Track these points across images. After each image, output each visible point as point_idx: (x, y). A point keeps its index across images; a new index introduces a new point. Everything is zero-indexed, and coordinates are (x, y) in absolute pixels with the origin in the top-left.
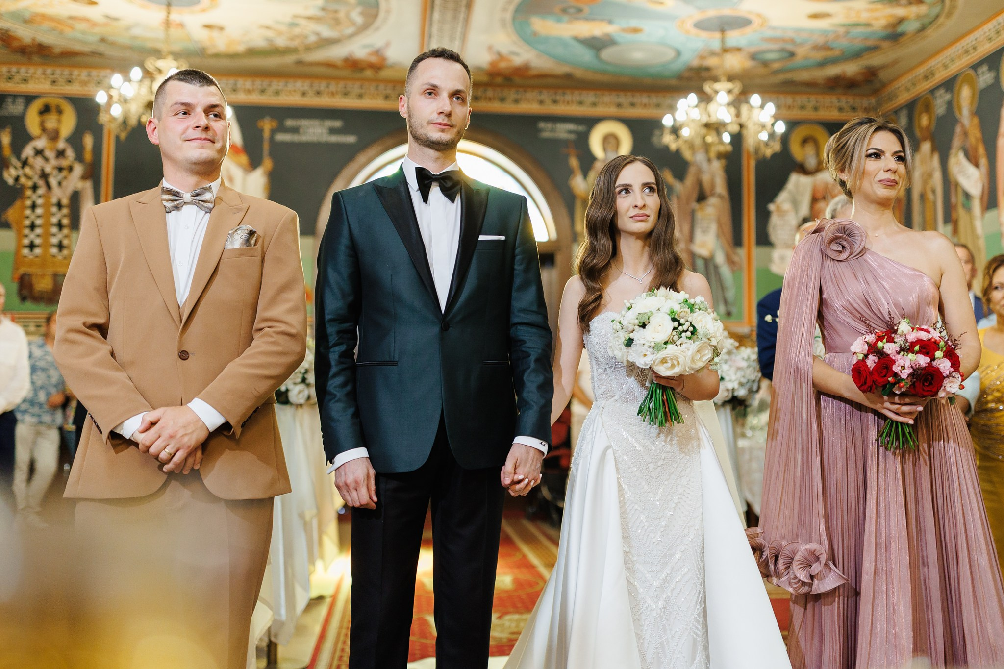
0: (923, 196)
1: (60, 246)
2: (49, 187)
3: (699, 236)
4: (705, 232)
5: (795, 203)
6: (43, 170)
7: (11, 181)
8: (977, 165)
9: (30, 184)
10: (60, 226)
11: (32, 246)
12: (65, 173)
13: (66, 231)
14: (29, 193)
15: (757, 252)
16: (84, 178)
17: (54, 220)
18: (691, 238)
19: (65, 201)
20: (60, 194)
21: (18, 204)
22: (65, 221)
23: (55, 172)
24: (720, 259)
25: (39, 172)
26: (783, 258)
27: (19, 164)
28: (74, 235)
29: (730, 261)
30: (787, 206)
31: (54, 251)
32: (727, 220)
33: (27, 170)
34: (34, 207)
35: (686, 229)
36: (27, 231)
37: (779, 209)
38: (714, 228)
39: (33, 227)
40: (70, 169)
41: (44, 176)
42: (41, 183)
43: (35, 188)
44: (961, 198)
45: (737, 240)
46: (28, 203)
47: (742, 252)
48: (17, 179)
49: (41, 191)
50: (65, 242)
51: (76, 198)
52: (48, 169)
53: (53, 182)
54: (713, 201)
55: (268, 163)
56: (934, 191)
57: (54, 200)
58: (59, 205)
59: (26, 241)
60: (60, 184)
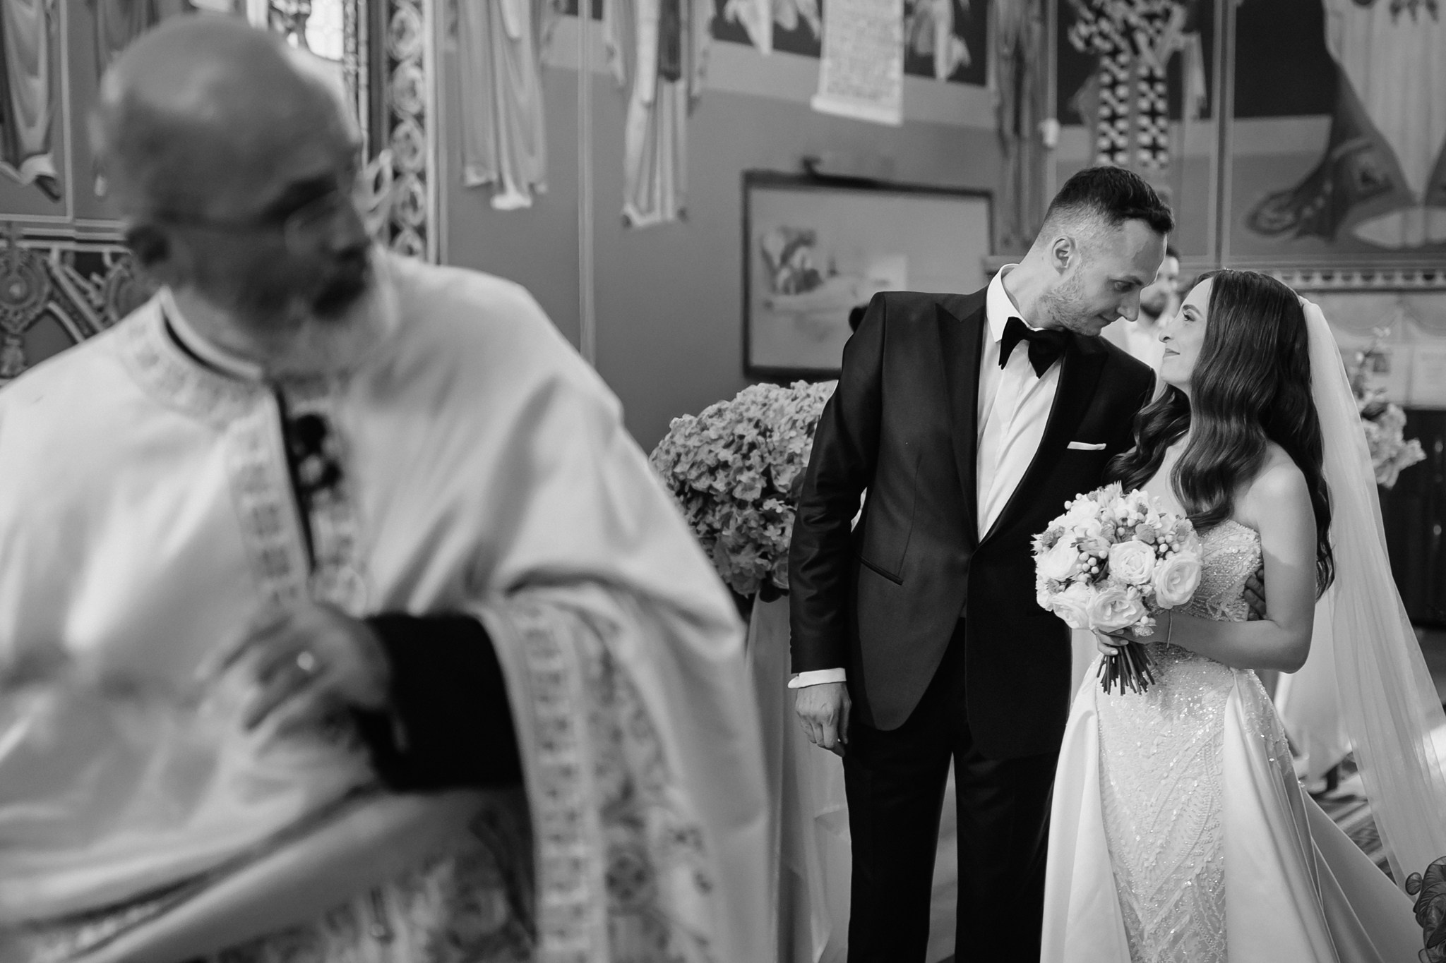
1: (1154, 148)
2: (1135, 50)
6: (1126, 22)
7: (1079, 45)
9: (1107, 46)
10: (1153, 114)
11: (1113, 150)
12: (1158, 24)
13: (1162, 122)
14: (1106, 62)
16: (1186, 30)
17: (1144, 104)
19: (1160, 72)
20: (1152, 61)
21: (1091, 83)
22: (1161, 106)
23: (1144, 23)
25: (1120, 26)
27: (1089, 16)
28: (1174, 127)
31: (1145, 156)
33: (1105, 25)
34: (1114, 84)
36: (1104, 126)
39: (1113, 118)
40: (1167, 15)
41: (1128, 31)
42: (1124, 44)
43: (1115, 53)
46: (1106, 79)
48: (1088, 41)
49: (1123, 58)
50: (1162, 140)
51: (1176, 63)
52: (1134, 19)
53: (1141, 39)
57: (1143, 71)
58: (1151, 80)
59: (1104, 143)
60: (1151, 43)
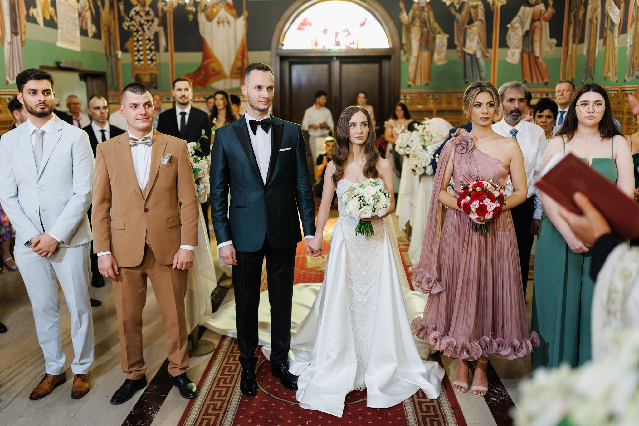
0: (591, 20)
1: (152, 60)
2: (144, 31)
3: (468, 43)
4: (471, 41)
5: (522, 23)
6: (140, 22)
7: (126, 28)
8: (619, 8)
9: (135, 29)
10: (151, 50)
11: (139, 60)
12: (150, 23)
13: (153, 52)
14: (135, 34)
15: (500, 51)
16: (159, 25)
17: (148, 47)
18: (464, 45)
19: (152, 38)
20: (149, 34)
21: (130, 40)
22: (153, 47)
23: (146, 23)
24: (479, 55)
25: (138, 23)
26: (513, 54)
27: (129, 20)
28: (157, 54)
29: (484, 56)
30: (517, 25)
31: (149, 62)
32: (484, 33)
33: (133, 22)
34: (138, 41)
35: (461, 39)
36: (136, 53)
37: (512, 26)
38: (476, 38)
39: (138, 51)
40: (153, 21)
41: (141, 25)
42: (140, 29)
43: (137, 31)
44: (609, 25)
45: (489, 45)
46: (135, 39)
47: (491, 51)
48: (129, 27)
49: (140, 33)
50: (154, 58)
51: (156, 35)
52: (142, 22)
53: (145, 28)
54: (476, 23)
55: (246, 13)
56: (596, 18)
57: (147, 37)
58: (149, 40)
59: (136, 58)
60: (148, 29)
